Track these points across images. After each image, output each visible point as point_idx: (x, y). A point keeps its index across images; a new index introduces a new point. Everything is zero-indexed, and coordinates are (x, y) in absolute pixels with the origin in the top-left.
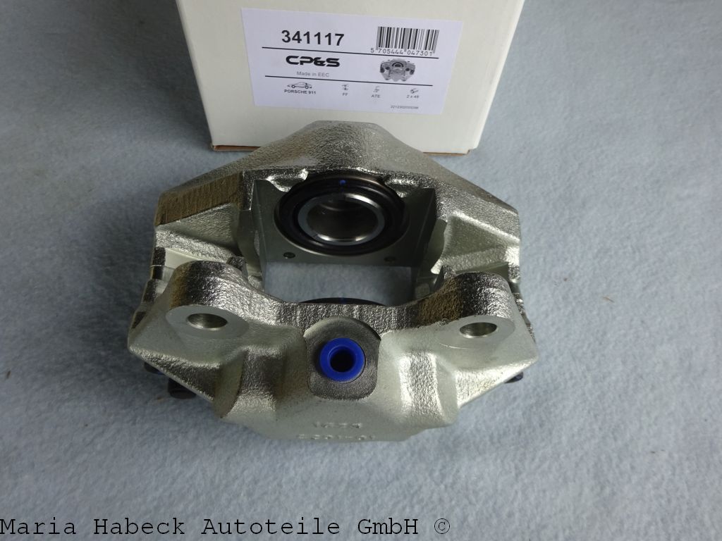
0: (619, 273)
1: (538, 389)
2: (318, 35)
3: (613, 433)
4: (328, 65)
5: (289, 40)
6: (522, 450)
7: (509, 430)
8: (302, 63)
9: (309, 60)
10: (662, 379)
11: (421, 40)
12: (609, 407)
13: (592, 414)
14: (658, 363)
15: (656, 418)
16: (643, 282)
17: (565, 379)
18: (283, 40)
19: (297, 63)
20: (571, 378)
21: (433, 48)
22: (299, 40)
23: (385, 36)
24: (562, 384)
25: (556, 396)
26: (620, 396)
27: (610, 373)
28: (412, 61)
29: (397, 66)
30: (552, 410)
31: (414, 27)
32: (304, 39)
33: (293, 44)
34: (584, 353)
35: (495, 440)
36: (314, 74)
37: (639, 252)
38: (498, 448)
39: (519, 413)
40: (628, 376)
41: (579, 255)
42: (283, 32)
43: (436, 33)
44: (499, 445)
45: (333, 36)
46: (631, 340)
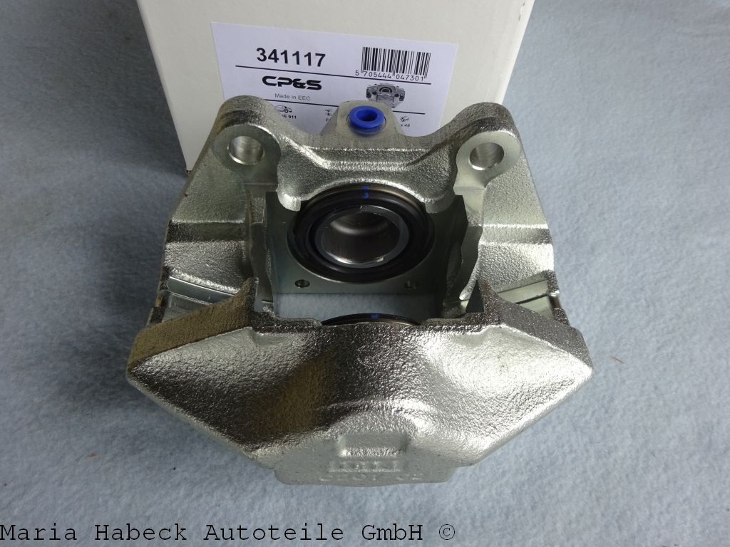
0: (631, 330)
1: (532, 463)
2: (297, 54)
3: (617, 521)
4: (309, 88)
5: (265, 58)
6: (509, 537)
7: (495, 512)
8: (280, 84)
9: (288, 81)
10: (677, 457)
11: (412, 63)
12: (614, 488)
13: (593, 496)
14: (674, 437)
15: (669, 505)
16: (658, 341)
17: (564, 453)
18: (259, 59)
19: (274, 85)
20: (571, 451)
21: (424, 72)
22: (276, 59)
23: (371, 58)
24: (560, 458)
25: (552, 473)
26: (627, 476)
27: (616, 447)
28: (401, 86)
29: (384, 91)
30: (546, 489)
31: (403, 49)
32: (282, 58)
33: (270, 63)
34: (587, 422)
35: (478, 524)
36: (293, 97)
37: (654, 306)
38: (480, 534)
39: (508, 491)
40: (637, 451)
41: (586, 307)
42: (258, 50)
43: (427, 56)
44: (481, 530)
45: (313, 55)
46: (642, 409)
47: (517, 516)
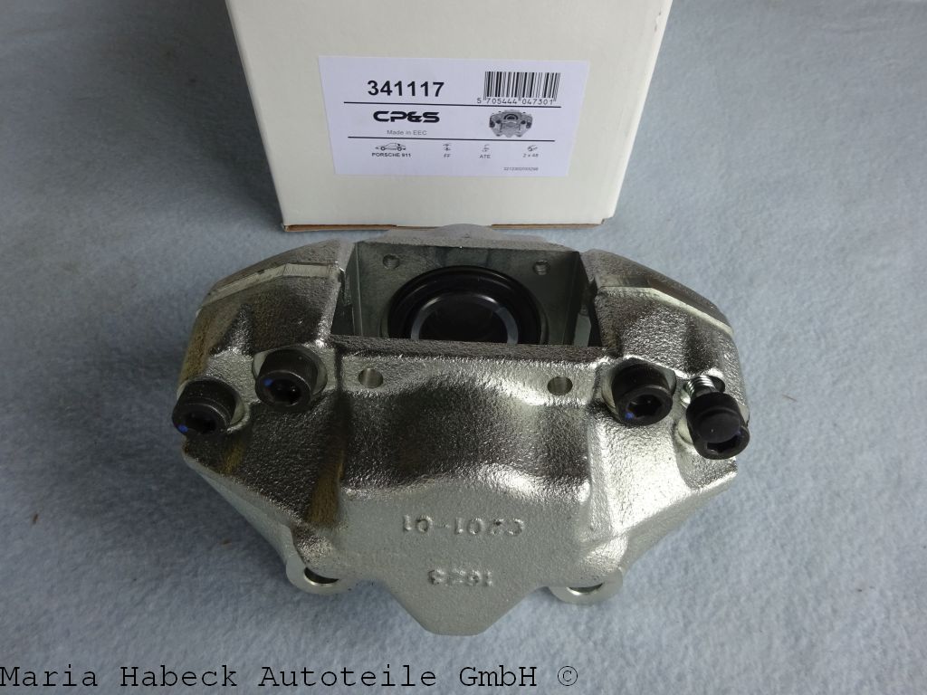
0: (802, 365)
1: (707, 515)
2: (413, 84)
3: (806, 568)
4: (426, 121)
5: (377, 92)
6: (691, 592)
7: (673, 568)
8: (393, 119)
9: (401, 116)
10: (865, 496)
11: (539, 86)
12: (799, 533)
13: (778, 544)
14: (859, 476)
15: (861, 547)
16: (833, 375)
17: (741, 501)
18: (370, 92)
19: (387, 120)
20: (748, 499)
21: (553, 94)
22: (389, 92)
23: (494, 83)
24: (737, 506)
25: (731, 522)
26: (812, 520)
27: (797, 491)
28: (528, 111)
29: (509, 118)
30: (727, 540)
31: (529, 71)
32: (395, 90)
33: (382, 97)
34: (763, 467)
35: (656, 582)
36: (407, 133)
37: (825, 337)
38: (659, 592)
39: (685, 545)
40: (821, 494)
41: (749, 344)
42: (369, 83)
43: (556, 76)
44: (660, 587)
45: (430, 85)
46: (821, 448)
47: (697, 570)
